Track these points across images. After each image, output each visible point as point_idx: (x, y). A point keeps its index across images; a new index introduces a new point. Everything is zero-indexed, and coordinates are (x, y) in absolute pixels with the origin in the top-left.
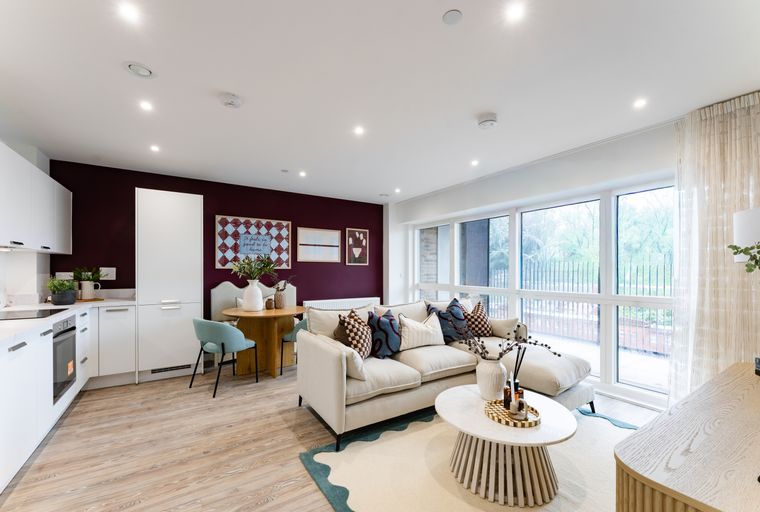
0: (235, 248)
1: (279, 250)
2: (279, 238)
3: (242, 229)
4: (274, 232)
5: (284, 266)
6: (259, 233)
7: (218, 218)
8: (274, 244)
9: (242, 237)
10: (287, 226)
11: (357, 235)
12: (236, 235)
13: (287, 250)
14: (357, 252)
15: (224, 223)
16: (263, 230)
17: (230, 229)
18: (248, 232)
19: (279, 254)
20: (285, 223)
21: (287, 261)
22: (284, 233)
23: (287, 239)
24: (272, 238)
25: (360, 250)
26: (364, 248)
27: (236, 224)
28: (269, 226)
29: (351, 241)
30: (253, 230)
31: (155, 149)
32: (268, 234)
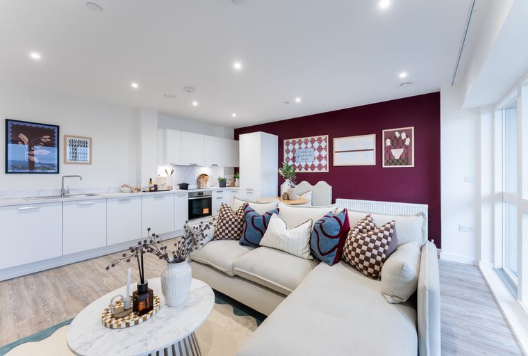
0: (294, 159)
1: (320, 158)
2: (320, 149)
3: (297, 146)
4: (316, 145)
5: (323, 170)
6: (307, 147)
7: (285, 141)
8: (316, 154)
9: (297, 151)
10: (325, 139)
11: (397, 135)
12: (294, 151)
13: (325, 157)
14: (397, 153)
15: (288, 144)
16: (309, 145)
17: (291, 147)
18: (300, 148)
19: (320, 161)
20: (323, 137)
21: (326, 167)
22: (324, 144)
23: (325, 149)
24: (315, 149)
25: (401, 151)
26: (407, 148)
27: (294, 143)
28: (313, 142)
29: (389, 142)
30: (303, 146)
31: (234, 115)
32: (312, 147)
